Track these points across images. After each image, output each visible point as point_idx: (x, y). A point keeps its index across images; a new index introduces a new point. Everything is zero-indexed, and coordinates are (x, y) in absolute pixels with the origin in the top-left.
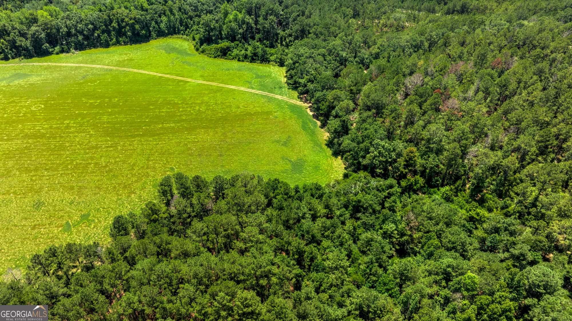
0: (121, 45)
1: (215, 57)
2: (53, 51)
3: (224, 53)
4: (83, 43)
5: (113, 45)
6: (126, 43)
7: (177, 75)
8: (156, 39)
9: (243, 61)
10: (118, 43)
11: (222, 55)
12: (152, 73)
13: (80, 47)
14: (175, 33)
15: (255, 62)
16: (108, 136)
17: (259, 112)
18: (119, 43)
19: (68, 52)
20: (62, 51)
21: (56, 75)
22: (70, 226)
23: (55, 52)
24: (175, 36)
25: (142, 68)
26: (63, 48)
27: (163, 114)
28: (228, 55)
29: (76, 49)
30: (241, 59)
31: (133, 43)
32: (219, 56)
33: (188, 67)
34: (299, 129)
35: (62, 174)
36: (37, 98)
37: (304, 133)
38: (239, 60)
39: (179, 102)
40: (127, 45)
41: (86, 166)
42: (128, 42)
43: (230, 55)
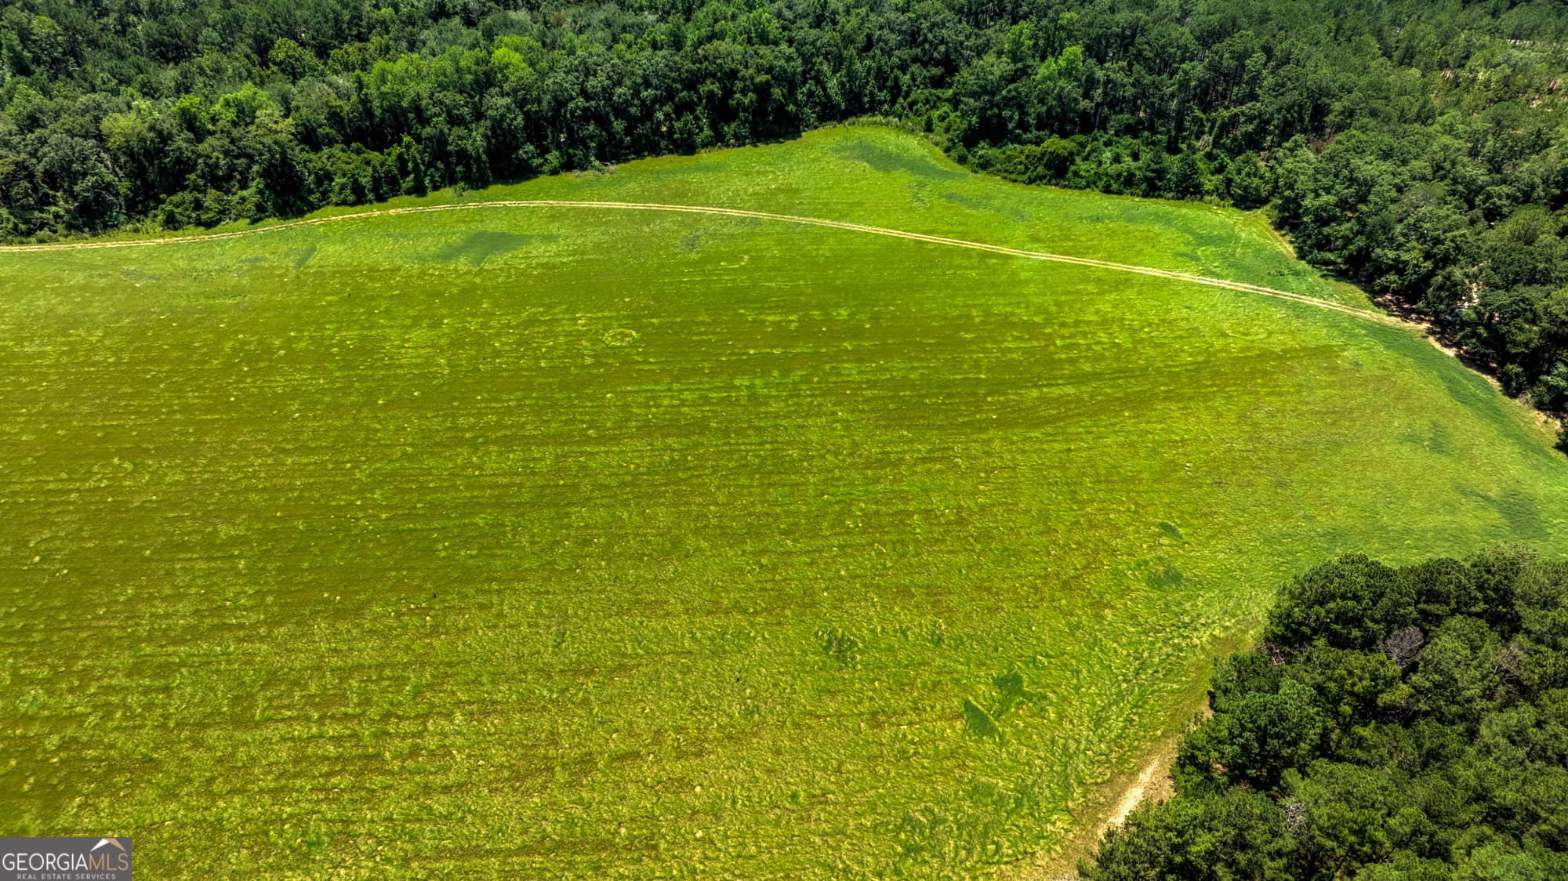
0: (728, 146)
1: (1031, 182)
2: (541, 165)
3: (1057, 171)
4: (622, 141)
5: (705, 145)
6: (740, 141)
7: (963, 236)
8: (816, 128)
9: (1120, 193)
10: (718, 140)
11: (1052, 176)
12: (882, 231)
13: (612, 152)
14: (863, 111)
15: (1159, 196)
16: (901, 427)
17: (1296, 350)
18: (722, 141)
19: (583, 168)
20: (568, 165)
21: (595, 236)
22: (982, 714)
23: (546, 168)
24: (864, 119)
25: (842, 217)
26: (570, 156)
27: (1015, 356)
28: (1070, 175)
29: (603, 157)
30: (1115, 186)
31: (759, 141)
32: (1044, 177)
33: (974, 212)
34: (1444, 399)
35: (842, 547)
36: (600, 310)
37: (1464, 410)
38: (1107, 190)
39: (1036, 319)
40: (744, 144)
41: (901, 521)
42: (746, 137)
43: (1076, 174)
